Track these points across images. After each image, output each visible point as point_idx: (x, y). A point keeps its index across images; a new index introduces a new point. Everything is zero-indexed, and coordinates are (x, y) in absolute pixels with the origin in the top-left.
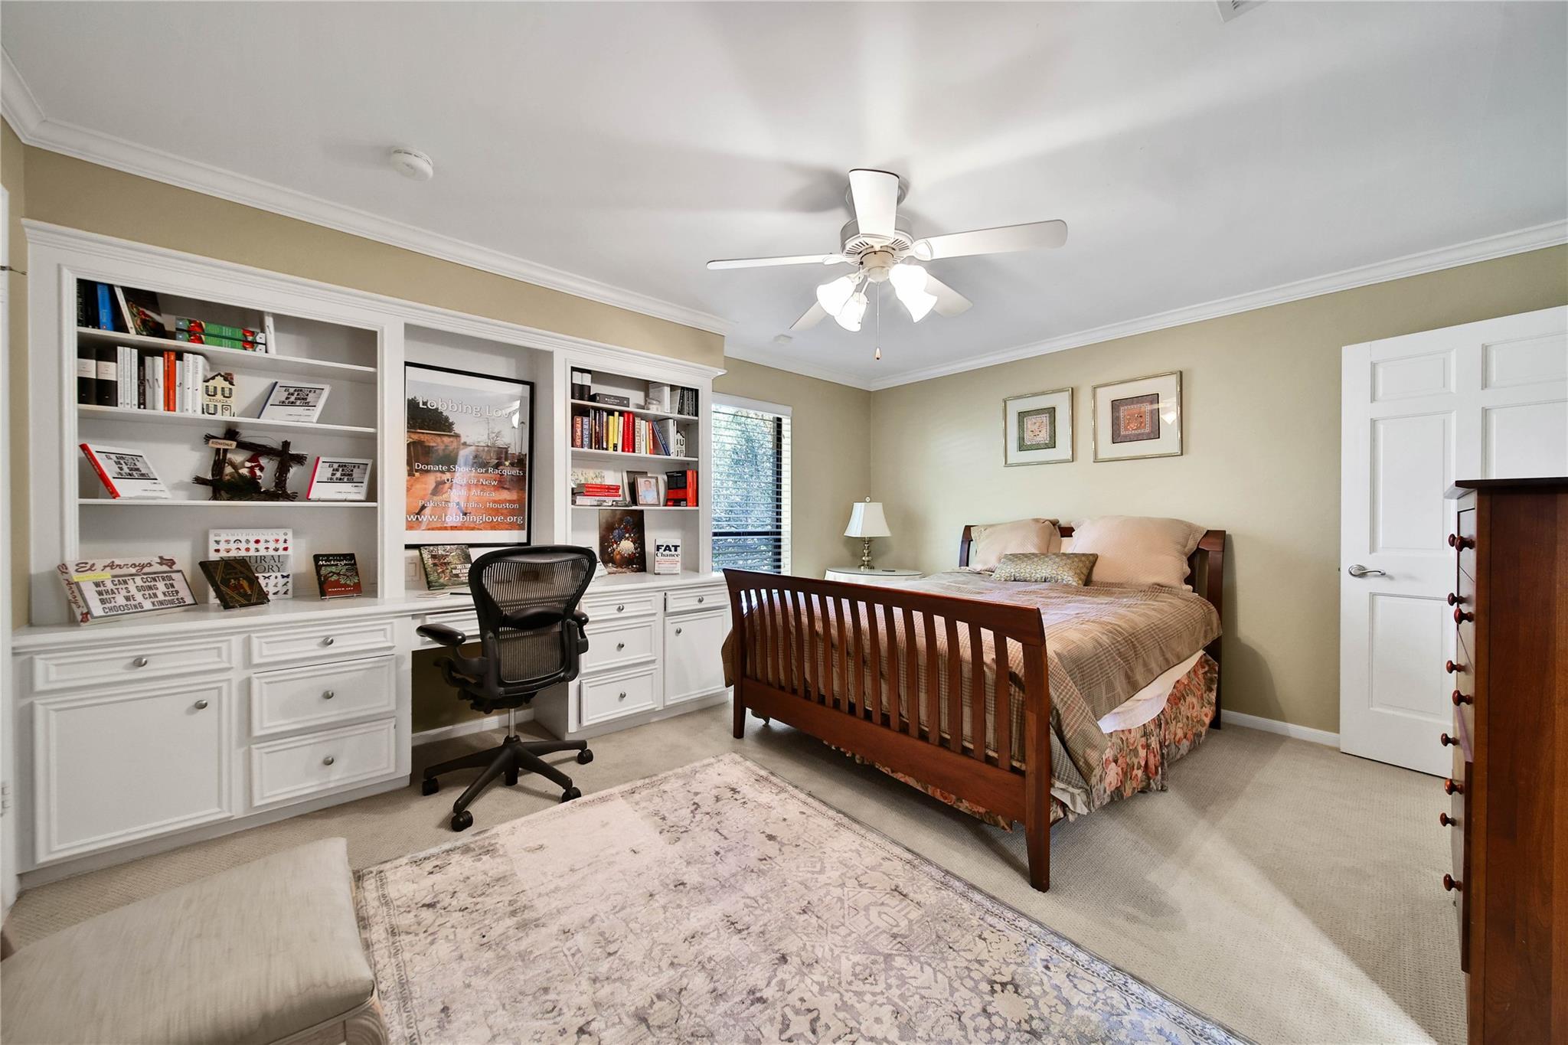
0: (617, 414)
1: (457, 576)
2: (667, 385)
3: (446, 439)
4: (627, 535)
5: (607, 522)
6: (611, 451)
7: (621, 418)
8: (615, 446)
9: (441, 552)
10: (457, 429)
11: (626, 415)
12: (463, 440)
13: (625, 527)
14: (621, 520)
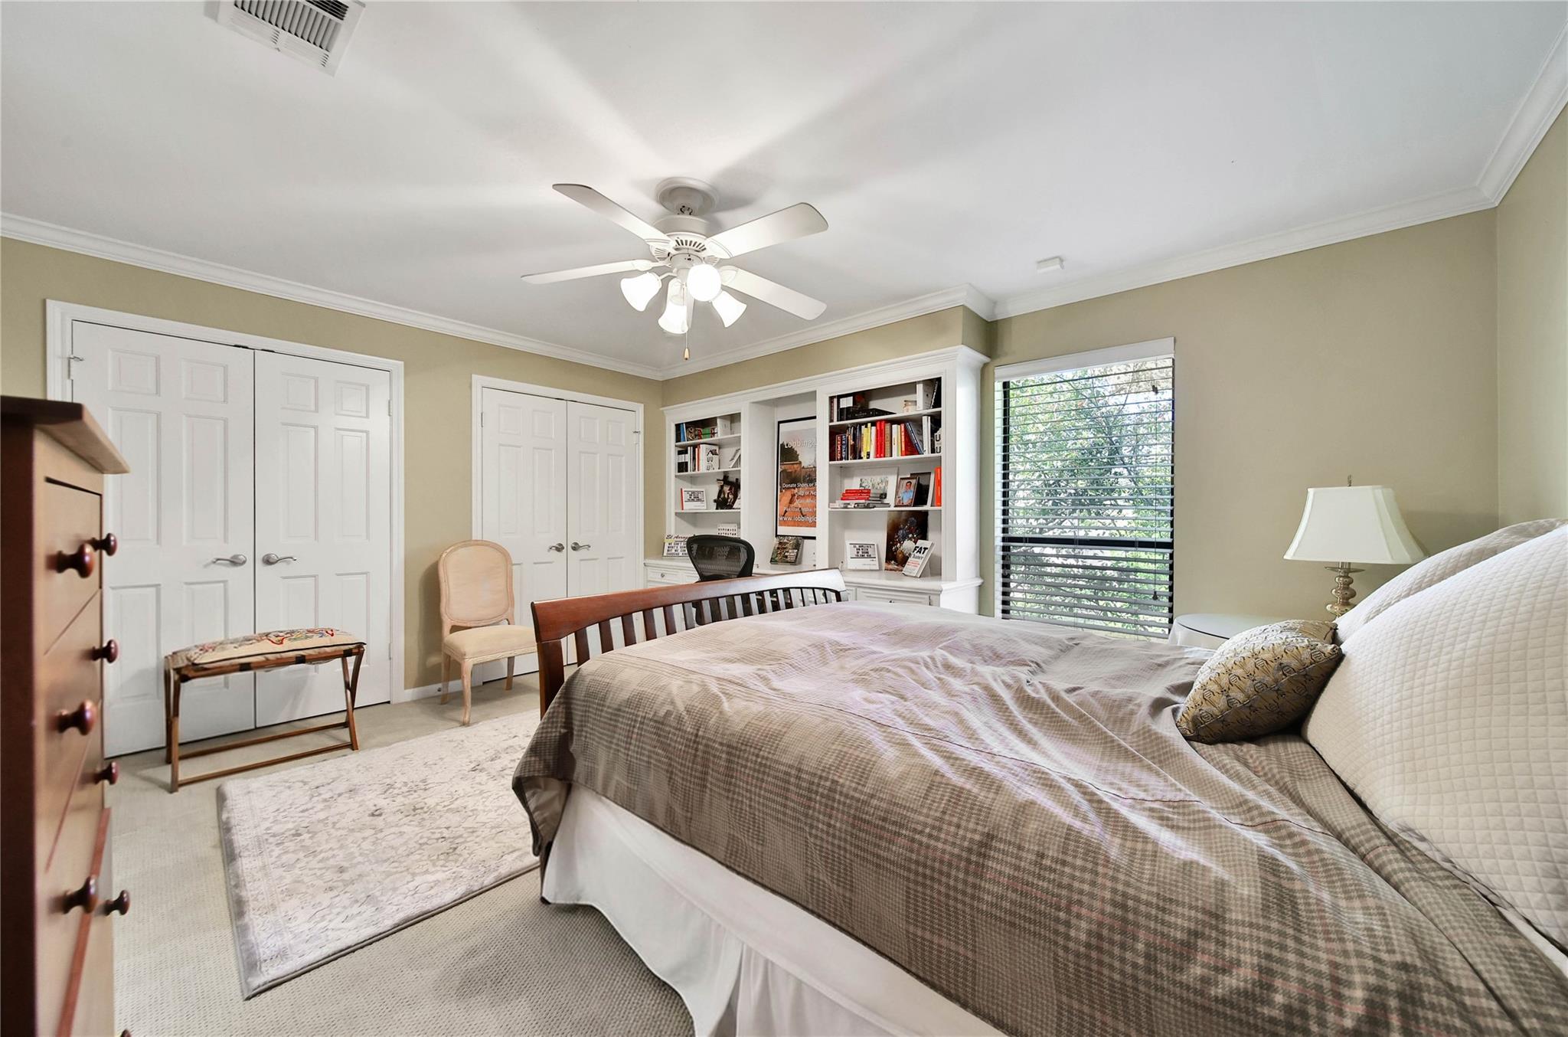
0: (869, 425)
1: (786, 557)
2: (919, 382)
3: (795, 466)
4: (910, 536)
5: (893, 521)
6: (865, 460)
7: (874, 428)
8: (868, 454)
9: (785, 541)
10: (800, 458)
11: (878, 424)
12: (803, 465)
13: (909, 528)
14: (906, 521)
